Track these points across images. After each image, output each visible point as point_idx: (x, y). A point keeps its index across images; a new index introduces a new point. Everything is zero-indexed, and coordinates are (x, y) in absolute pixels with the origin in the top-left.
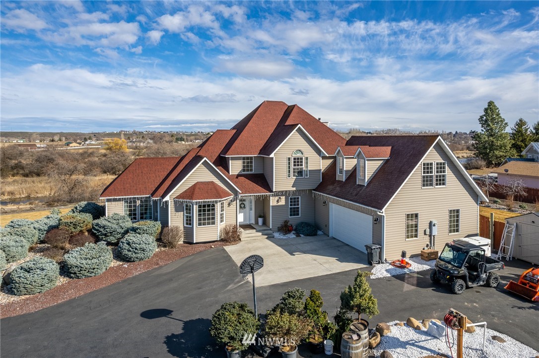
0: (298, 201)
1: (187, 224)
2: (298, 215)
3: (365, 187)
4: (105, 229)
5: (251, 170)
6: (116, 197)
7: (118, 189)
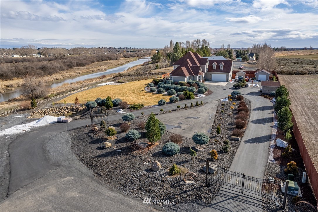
3: (222, 70)
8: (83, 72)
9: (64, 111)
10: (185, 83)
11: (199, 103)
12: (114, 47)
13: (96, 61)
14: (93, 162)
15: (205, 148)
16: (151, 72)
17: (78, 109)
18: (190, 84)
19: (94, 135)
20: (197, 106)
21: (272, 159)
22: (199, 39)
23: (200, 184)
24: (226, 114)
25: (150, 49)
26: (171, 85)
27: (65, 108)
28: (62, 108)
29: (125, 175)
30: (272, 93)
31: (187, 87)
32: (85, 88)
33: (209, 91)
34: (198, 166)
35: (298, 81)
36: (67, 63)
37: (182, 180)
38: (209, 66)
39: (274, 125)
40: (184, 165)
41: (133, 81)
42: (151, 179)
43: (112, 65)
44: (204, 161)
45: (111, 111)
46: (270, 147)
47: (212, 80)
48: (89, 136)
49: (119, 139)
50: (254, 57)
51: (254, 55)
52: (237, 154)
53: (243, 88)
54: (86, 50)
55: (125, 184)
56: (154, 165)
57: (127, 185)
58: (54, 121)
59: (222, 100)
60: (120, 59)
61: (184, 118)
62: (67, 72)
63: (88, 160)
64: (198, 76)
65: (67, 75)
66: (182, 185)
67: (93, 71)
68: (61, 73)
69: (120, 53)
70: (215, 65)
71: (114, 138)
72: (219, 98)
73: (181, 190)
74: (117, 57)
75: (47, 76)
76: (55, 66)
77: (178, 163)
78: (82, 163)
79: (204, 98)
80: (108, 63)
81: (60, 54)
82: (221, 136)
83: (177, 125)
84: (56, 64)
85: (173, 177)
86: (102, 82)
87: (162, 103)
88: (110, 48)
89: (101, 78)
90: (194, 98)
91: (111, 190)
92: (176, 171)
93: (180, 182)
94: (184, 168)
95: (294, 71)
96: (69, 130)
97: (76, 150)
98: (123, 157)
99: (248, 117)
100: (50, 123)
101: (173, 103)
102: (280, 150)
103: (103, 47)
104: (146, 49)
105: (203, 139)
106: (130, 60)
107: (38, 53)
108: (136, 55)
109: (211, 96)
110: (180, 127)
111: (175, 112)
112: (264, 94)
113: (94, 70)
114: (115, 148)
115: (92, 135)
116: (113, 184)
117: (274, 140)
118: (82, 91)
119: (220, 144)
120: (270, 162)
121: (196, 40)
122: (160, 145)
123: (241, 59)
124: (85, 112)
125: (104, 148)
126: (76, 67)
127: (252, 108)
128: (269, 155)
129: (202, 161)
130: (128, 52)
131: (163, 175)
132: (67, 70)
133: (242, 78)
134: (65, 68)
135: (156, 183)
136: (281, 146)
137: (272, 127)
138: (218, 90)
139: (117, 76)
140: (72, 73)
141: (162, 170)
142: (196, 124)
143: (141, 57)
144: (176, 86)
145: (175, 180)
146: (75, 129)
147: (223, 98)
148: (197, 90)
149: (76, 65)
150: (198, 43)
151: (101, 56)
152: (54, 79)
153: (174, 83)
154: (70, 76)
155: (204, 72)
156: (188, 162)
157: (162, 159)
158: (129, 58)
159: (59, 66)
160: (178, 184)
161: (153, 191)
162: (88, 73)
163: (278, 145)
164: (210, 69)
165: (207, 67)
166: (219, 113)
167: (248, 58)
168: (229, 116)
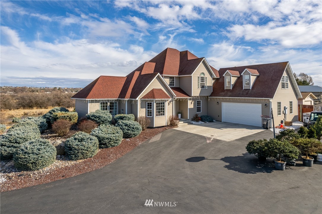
0: (200, 103)
1: (148, 115)
2: (200, 111)
3: (250, 91)
4: (99, 118)
5: (174, 85)
6: (97, 99)
7: (96, 94)
47: (223, 120)
64: (138, 100)
70: (229, 78)
164: (220, 88)
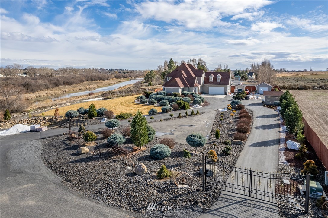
8: (70, 91)
9: (41, 122)
10: (179, 94)
11: (195, 112)
12: (105, 69)
13: (84, 81)
14: (63, 168)
15: (202, 152)
16: (143, 88)
17: (57, 120)
18: (185, 95)
19: (70, 141)
20: (193, 115)
21: (285, 161)
22: (195, 59)
23: (196, 188)
24: (225, 122)
25: (144, 71)
26: (164, 96)
27: (42, 119)
28: (39, 119)
29: (101, 180)
30: (276, 103)
31: (182, 98)
32: (70, 104)
33: (206, 102)
34: (194, 169)
35: (303, 94)
36: (53, 82)
37: (172, 184)
38: (206, 78)
39: (282, 130)
40: (176, 168)
41: (122, 97)
42: (133, 184)
43: (102, 84)
44: (201, 164)
45: (94, 120)
46: (281, 150)
47: (209, 93)
48: (64, 143)
49: (100, 145)
50: (254, 77)
51: (254, 74)
52: (240, 156)
53: (243, 99)
54: (75, 71)
55: (100, 190)
56: (138, 168)
57: (102, 191)
58: (26, 131)
59: (220, 110)
60: (111, 79)
61: (177, 126)
62: (52, 90)
63: (58, 166)
64: (193, 88)
65: (52, 92)
66: (173, 189)
67: (80, 90)
68: (46, 91)
69: (112, 74)
70: (212, 77)
71: (93, 144)
72: (217, 108)
73: (171, 195)
74: (108, 77)
75: (29, 93)
76: (40, 84)
77: (168, 167)
78: (50, 170)
79: (201, 109)
80: (98, 83)
81: (47, 74)
82: (220, 141)
83: (169, 132)
84: (40, 82)
85: (161, 180)
86: (89, 98)
87: (153, 112)
88: (101, 69)
89: (88, 95)
90: (190, 109)
91: (81, 197)
92: (165, 174)
93: (170, 186)
94: (175, 171)
95: (297, 86)
96: (42, 138)
97: (46, 157)
98: (102, 162)
99: (251, 124)
100: (21, 132)
101: (166, 113)
102: (293, 152)
103: (94, 68)
104: (139, 71)
105: (199, 140)
106: (122, 80)
107: (24, 73)
108: (128, 76)
109: (209, 107)
110: (173, 134)
111: (167, 121)
112: (267, 105)
113: (82, 89)
114: (93, 154)
115: (68, 142)
116: (85, 190)
117: (283, 143)
118: (65, 106)
119: (220, 148)
120: (282, 164)
121: (192, 60)
122: (148, 150)
123: (239, 77)
124: (65, 122)
125: (80, 153)
126: (63, 85)
127: (255, 116)
128: (279, 157)
129: (198, 164)
130: (120, 73)
131: (149, 178)
132: (52, 88)
133: (241, 91)
134: (50, 86)
135: (139, 188)
136: (293, 148)
137: (279, 132)
138: (216, 101)
139: (105, 93)
140: (57, 91)
141: (148, 173)
142: (191, 131)
143: (134, 78)
144: (169, 97)
145: (164, 184)
146: (49, 137)
147: (221, 108)
148: (193, 101)
149: (62, 83)
150: (194, 62)
151: (91, 76)
152: (37, 97)
153: (167, 95)
154: (55, 94)
155: (200, 84)
156: (180, 165)
157: (149, 163)
158: (120, 78)
159: (44, 84)
160: (168, 188)
161: (134, 197)
162: (74, 91)
163: (289, 147)
164: (207, 81)
165: (203, 78)
166: (218, 121)
167: (247, 77)
168: (230, 123)
